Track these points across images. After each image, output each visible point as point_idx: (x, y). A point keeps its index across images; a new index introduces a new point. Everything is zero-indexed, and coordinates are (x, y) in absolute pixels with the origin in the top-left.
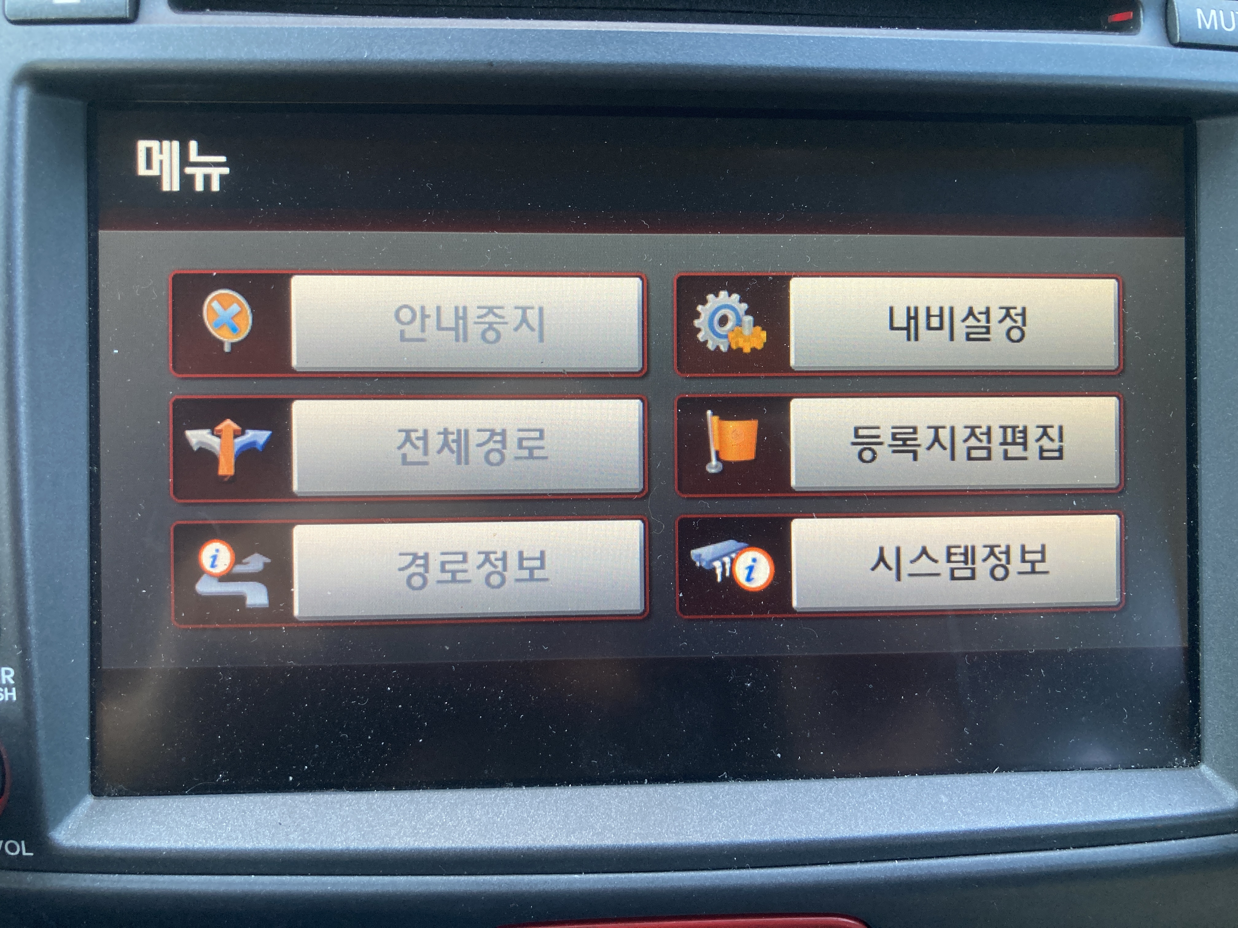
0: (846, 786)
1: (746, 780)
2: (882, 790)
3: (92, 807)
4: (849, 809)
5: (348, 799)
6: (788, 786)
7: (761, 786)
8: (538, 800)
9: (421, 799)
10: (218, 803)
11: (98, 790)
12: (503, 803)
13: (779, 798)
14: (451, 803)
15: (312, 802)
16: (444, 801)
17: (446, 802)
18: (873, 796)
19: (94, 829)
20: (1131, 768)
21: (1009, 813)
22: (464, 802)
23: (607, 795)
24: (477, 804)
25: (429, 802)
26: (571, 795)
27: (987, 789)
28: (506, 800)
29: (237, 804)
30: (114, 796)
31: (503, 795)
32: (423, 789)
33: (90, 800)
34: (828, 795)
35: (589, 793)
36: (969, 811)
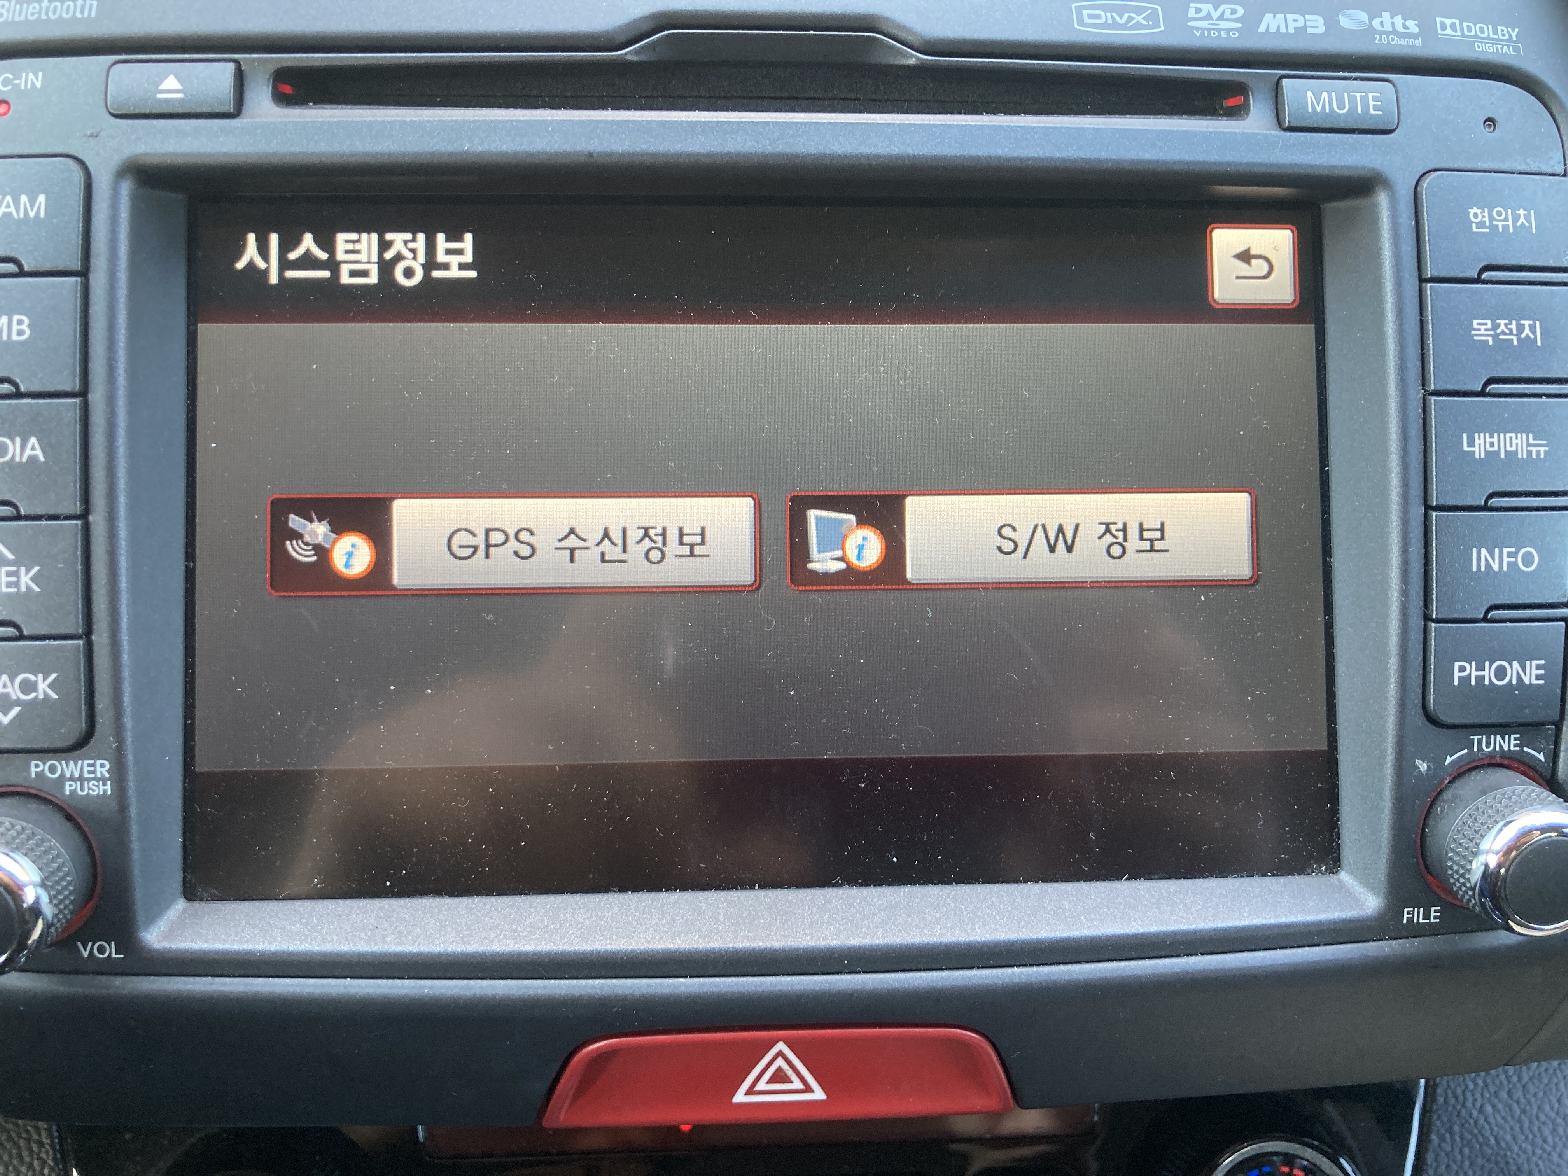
0: (965, 892)
1: (861, 885)
2: (1002, 896)
3: (184, 911)
4: (967, 914)
5: (447, 904)
6: (904, 892)
7: (876, 892)
8: (644, 904)
9: (522, 904)
10: (313, 907)
11: (190, 893)
12: (607, 907)
13: (893, 903)
14: (554, 907)
15: (411, 907)
16: (547, 905)
17: (548, 906)
18: (993, 902)
19: (187, 930)
20: (1267, 875)
21: (1135, 919)
22: (567, 907)
23: (716, 899)
24: (580, 908)
25: (531, 906)
26: (679, 900)
27: (1113, 896)
28: (611, 904)
29: (333, 909)
30: (207, 900)
31: (608, 899)
32: (526, 894)
33: (181, 904)
34: (945, 900)
35: (697, 898)
36: (1093, 916)
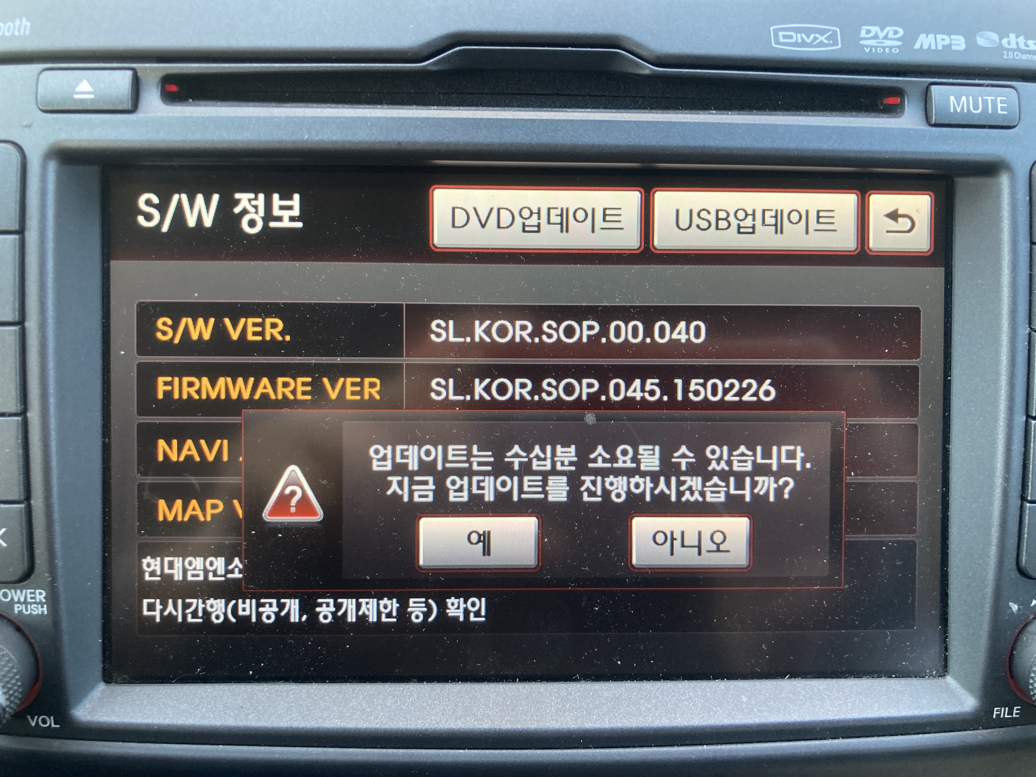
0: (670, 687)
1: (594, 680)
2: (697, 691)
3: (103, 692)
4: (671, 705)
5: (293, 689)
6: (626, 686)
7: (605, 686)
8: (435, 693)
9: (347, 690)
10: (196, 690)
11: (108, 678)
12: (408, 695)
13: (617, 695)
14: (369, 693)
15: (267, 691)
17: (366, 693)
18: (690, 695)
19: (104, 708)
20: (892, 677)
21: (794, 711)
22: (380, 693)
23: (487, 690)
24: (389, 695)
25: (353, 693)
26: (460, 690)
27: (778, 692)
28: (411, 692)
29: (210, 691)
30: (120, 683)
31: (409, 689)
32: (350, 682)
33: (102, 686)
34: (655, 694)
35: (474, 688)
36: (763, 708)
